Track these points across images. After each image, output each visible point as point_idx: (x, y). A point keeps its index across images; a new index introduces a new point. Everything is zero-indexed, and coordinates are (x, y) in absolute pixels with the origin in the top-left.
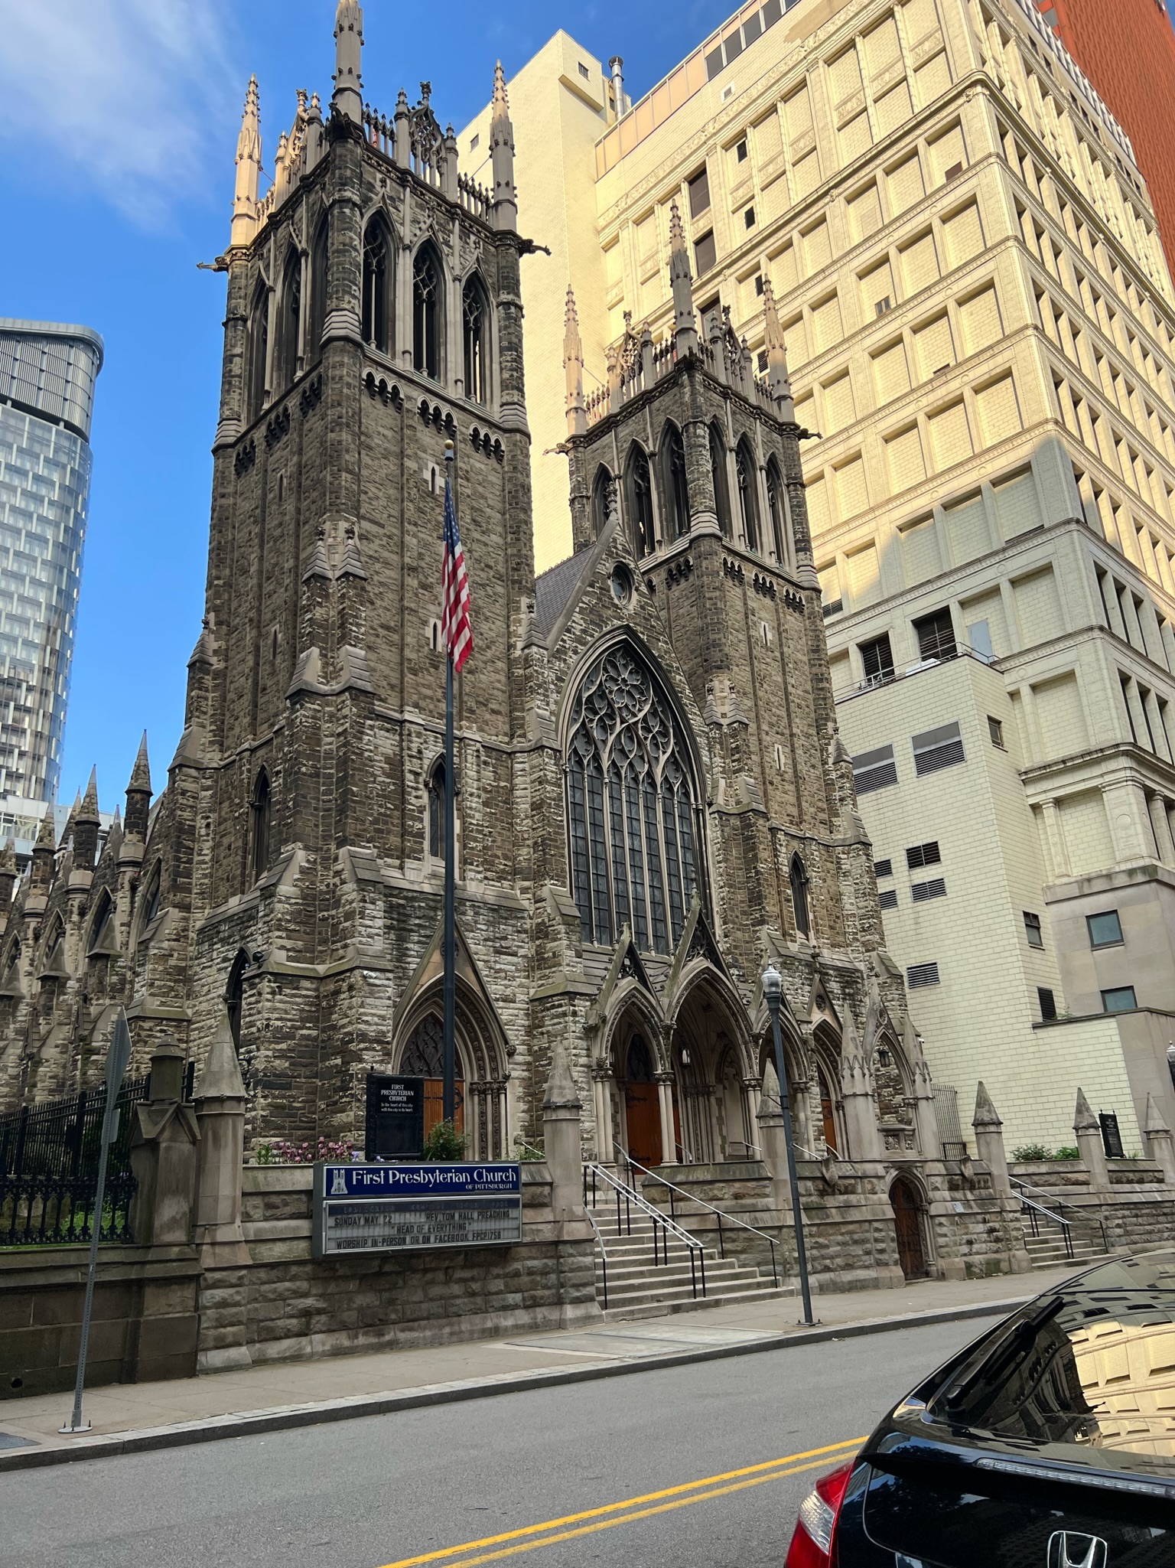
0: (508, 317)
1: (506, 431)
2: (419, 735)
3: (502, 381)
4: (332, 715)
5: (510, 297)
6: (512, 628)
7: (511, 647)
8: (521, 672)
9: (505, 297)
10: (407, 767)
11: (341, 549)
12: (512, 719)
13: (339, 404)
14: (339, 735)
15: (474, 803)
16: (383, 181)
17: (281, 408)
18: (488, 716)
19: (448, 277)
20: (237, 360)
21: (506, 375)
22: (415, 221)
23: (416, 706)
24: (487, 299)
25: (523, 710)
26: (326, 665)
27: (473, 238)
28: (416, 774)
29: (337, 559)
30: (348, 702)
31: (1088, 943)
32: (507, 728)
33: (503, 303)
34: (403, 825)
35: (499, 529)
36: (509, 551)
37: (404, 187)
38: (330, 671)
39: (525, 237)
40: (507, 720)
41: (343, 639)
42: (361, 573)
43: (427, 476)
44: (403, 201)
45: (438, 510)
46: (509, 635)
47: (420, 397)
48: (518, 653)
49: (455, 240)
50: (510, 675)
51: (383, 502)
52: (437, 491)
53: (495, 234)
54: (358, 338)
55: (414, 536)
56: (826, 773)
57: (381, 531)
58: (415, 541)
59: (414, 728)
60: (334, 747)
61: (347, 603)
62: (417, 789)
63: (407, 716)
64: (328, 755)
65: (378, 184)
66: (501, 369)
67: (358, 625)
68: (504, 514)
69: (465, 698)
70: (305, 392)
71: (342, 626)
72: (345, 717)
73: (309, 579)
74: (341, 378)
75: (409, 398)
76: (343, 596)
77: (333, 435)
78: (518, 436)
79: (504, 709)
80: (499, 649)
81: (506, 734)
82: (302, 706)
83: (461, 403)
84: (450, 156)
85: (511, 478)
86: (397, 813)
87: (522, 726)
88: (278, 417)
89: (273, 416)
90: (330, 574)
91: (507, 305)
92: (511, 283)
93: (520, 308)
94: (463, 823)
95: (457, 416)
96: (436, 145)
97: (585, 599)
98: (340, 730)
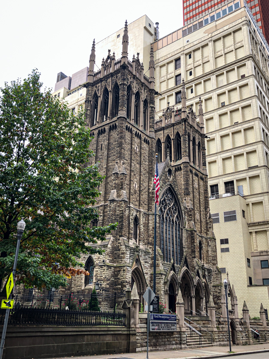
0: (152, 110)
1: (150, 138)
2: (133, 210)
3: (150, 126)
4: (119, 206)
5: (153, 106)
6: (150, 185)
7: (149, 189)
8: (151, 195)
9: (151, 105)
10: (130, 218)
11: (121, 167)
12: (149, 206)
13: (122, 133)
14: (120, 211)
15: (142, 226)
16: (130, 78)
17: (103, 128)
18: (144, 205)
19: (141, 100)
20: (88, 111)
21: (151, 124)
22: (136, 87)
23: (132, 203)
24: (148, 105)
25: (151, 205)
26: (117, 194)
27: (146, 90)
28: (132, 219)
29: (120, 169)
30: (123, 204)
31: (260, 267)
32: (147, 208)
33: (151, 107)
34: (129, 231)
35: (148, 161)
36: (150, 166)
37: (134, 79)
38: (119, 196)
39: (156, 91)
40: (147, 206)
41: (122, 188)
42: (126, 173)
43: (135, 149)
44: (134, 82)
45: (137, 157)
46: (149, 186)
47: (135, 130)
48: (151, 191)
49: (143, 91)
50: (148, 196)
51: (128, 155)
52: (137, 152)
53: (150, 90)
54: (126, 117)
55: (133, 163)
56: (206, 220)
57: (127, 162)
58: (133, 164)
59: (132, 208)
60: (119, 213)
61: (123, 180)
62: (132, 223)
63: (131, 206)
64: (118, 215)
65: (129, 79)
66: (150, 123)
67: (125, 185)
68: (149, 157)
69: (141, 201)
70: (111, 126)
71: (122, 185)
72: (123, 207)
73: (115, 173)
74: (123, 127)
75: (134, 130)
76: (122, 178)
77: (120, 140)
78: (153, 139)
79: (147, 204)
80: (147, 189)
81: (147, 210)
82: (113, 203)
83: (143, 131)
84: (142, 71)
85: (151, 149)
86: (128, 228)
87: (151, 208)
88: (102, 129)
89: (100, 129)
90: (119, 173)
91: (152, 107)
92: (153, 103)
93: (155, 108)
94: (139, 231)
95: (142, 134)
96: (140, 67)
97: (163, 177)
98: (121, 210)
